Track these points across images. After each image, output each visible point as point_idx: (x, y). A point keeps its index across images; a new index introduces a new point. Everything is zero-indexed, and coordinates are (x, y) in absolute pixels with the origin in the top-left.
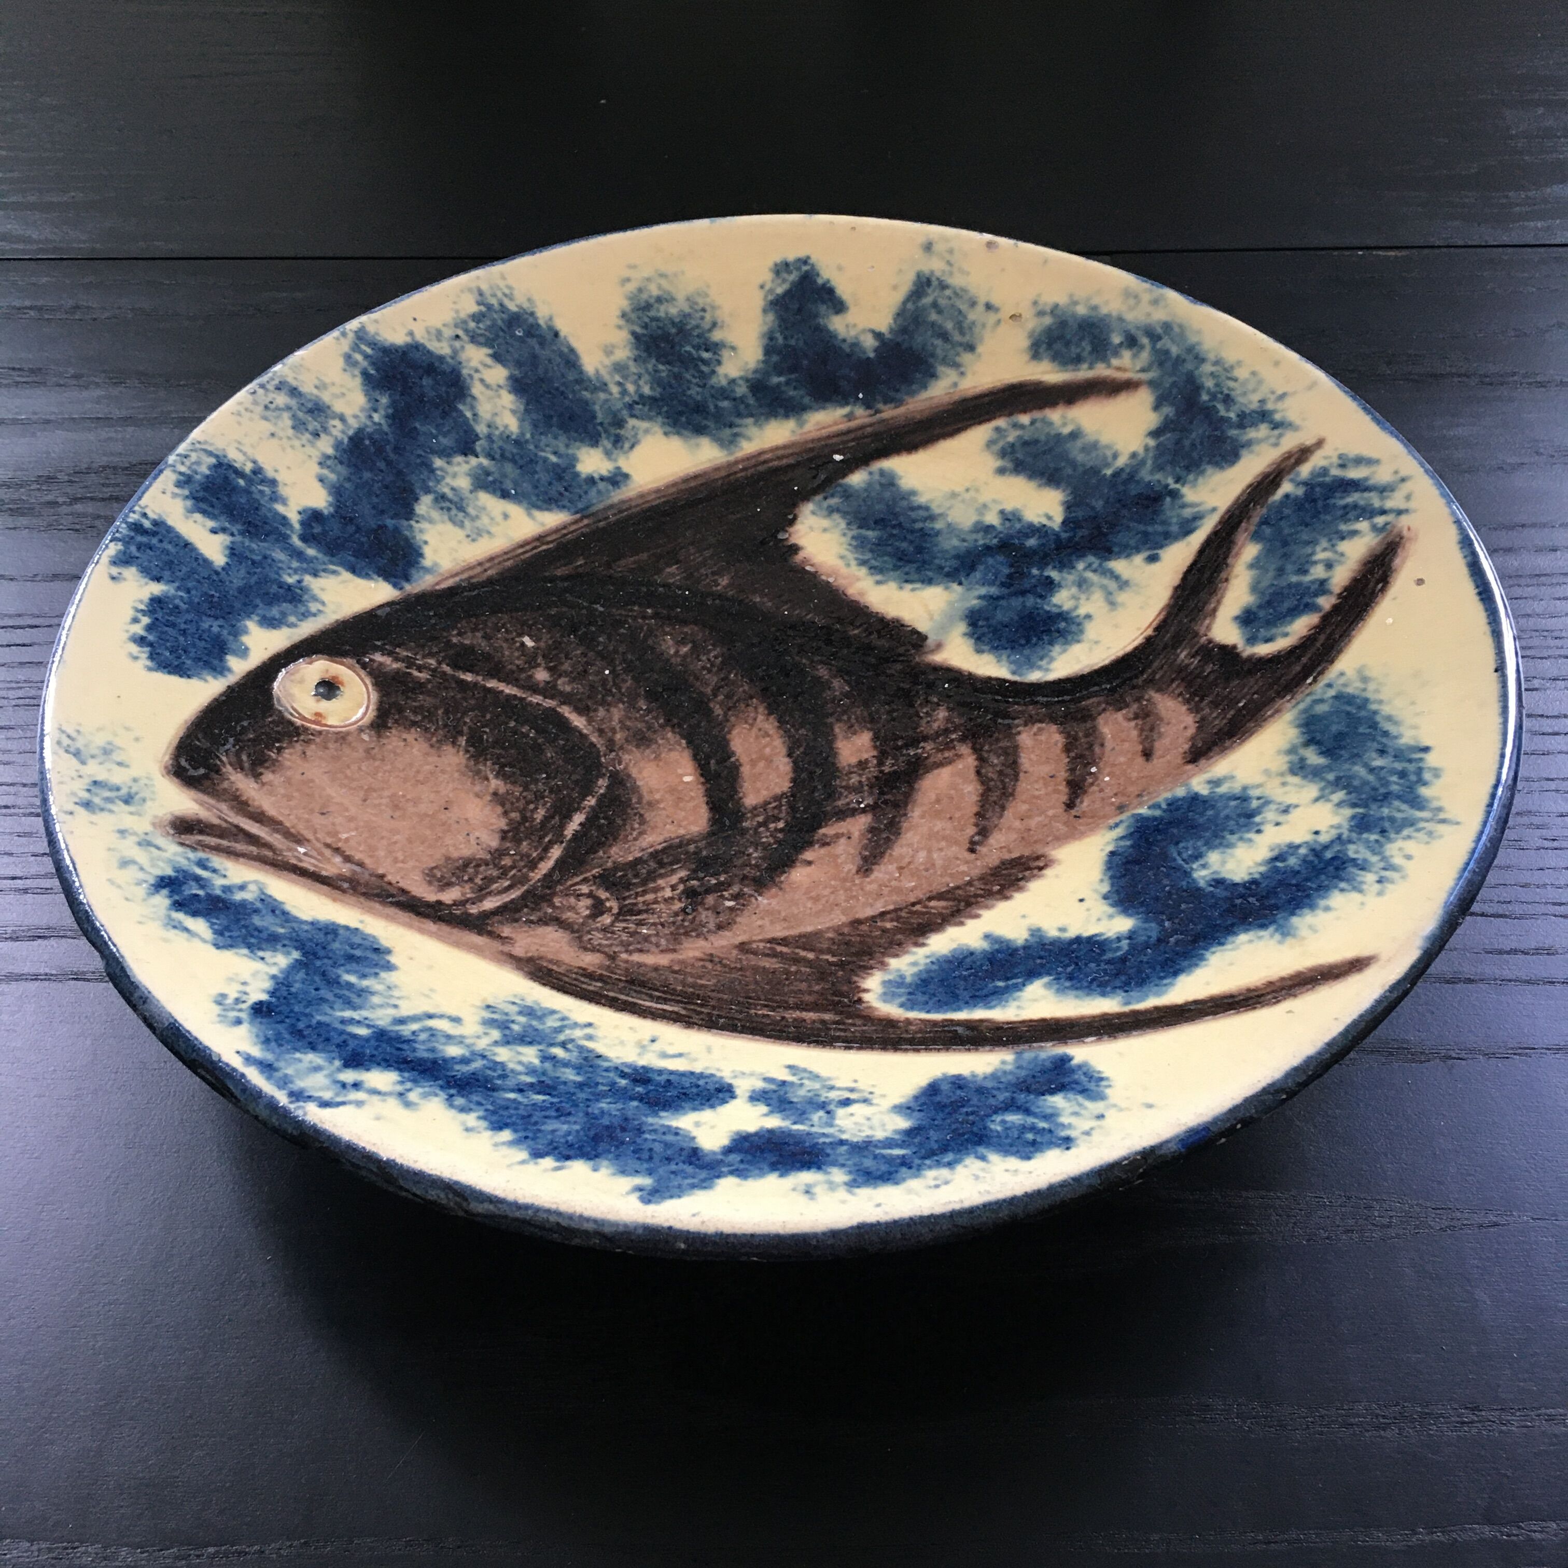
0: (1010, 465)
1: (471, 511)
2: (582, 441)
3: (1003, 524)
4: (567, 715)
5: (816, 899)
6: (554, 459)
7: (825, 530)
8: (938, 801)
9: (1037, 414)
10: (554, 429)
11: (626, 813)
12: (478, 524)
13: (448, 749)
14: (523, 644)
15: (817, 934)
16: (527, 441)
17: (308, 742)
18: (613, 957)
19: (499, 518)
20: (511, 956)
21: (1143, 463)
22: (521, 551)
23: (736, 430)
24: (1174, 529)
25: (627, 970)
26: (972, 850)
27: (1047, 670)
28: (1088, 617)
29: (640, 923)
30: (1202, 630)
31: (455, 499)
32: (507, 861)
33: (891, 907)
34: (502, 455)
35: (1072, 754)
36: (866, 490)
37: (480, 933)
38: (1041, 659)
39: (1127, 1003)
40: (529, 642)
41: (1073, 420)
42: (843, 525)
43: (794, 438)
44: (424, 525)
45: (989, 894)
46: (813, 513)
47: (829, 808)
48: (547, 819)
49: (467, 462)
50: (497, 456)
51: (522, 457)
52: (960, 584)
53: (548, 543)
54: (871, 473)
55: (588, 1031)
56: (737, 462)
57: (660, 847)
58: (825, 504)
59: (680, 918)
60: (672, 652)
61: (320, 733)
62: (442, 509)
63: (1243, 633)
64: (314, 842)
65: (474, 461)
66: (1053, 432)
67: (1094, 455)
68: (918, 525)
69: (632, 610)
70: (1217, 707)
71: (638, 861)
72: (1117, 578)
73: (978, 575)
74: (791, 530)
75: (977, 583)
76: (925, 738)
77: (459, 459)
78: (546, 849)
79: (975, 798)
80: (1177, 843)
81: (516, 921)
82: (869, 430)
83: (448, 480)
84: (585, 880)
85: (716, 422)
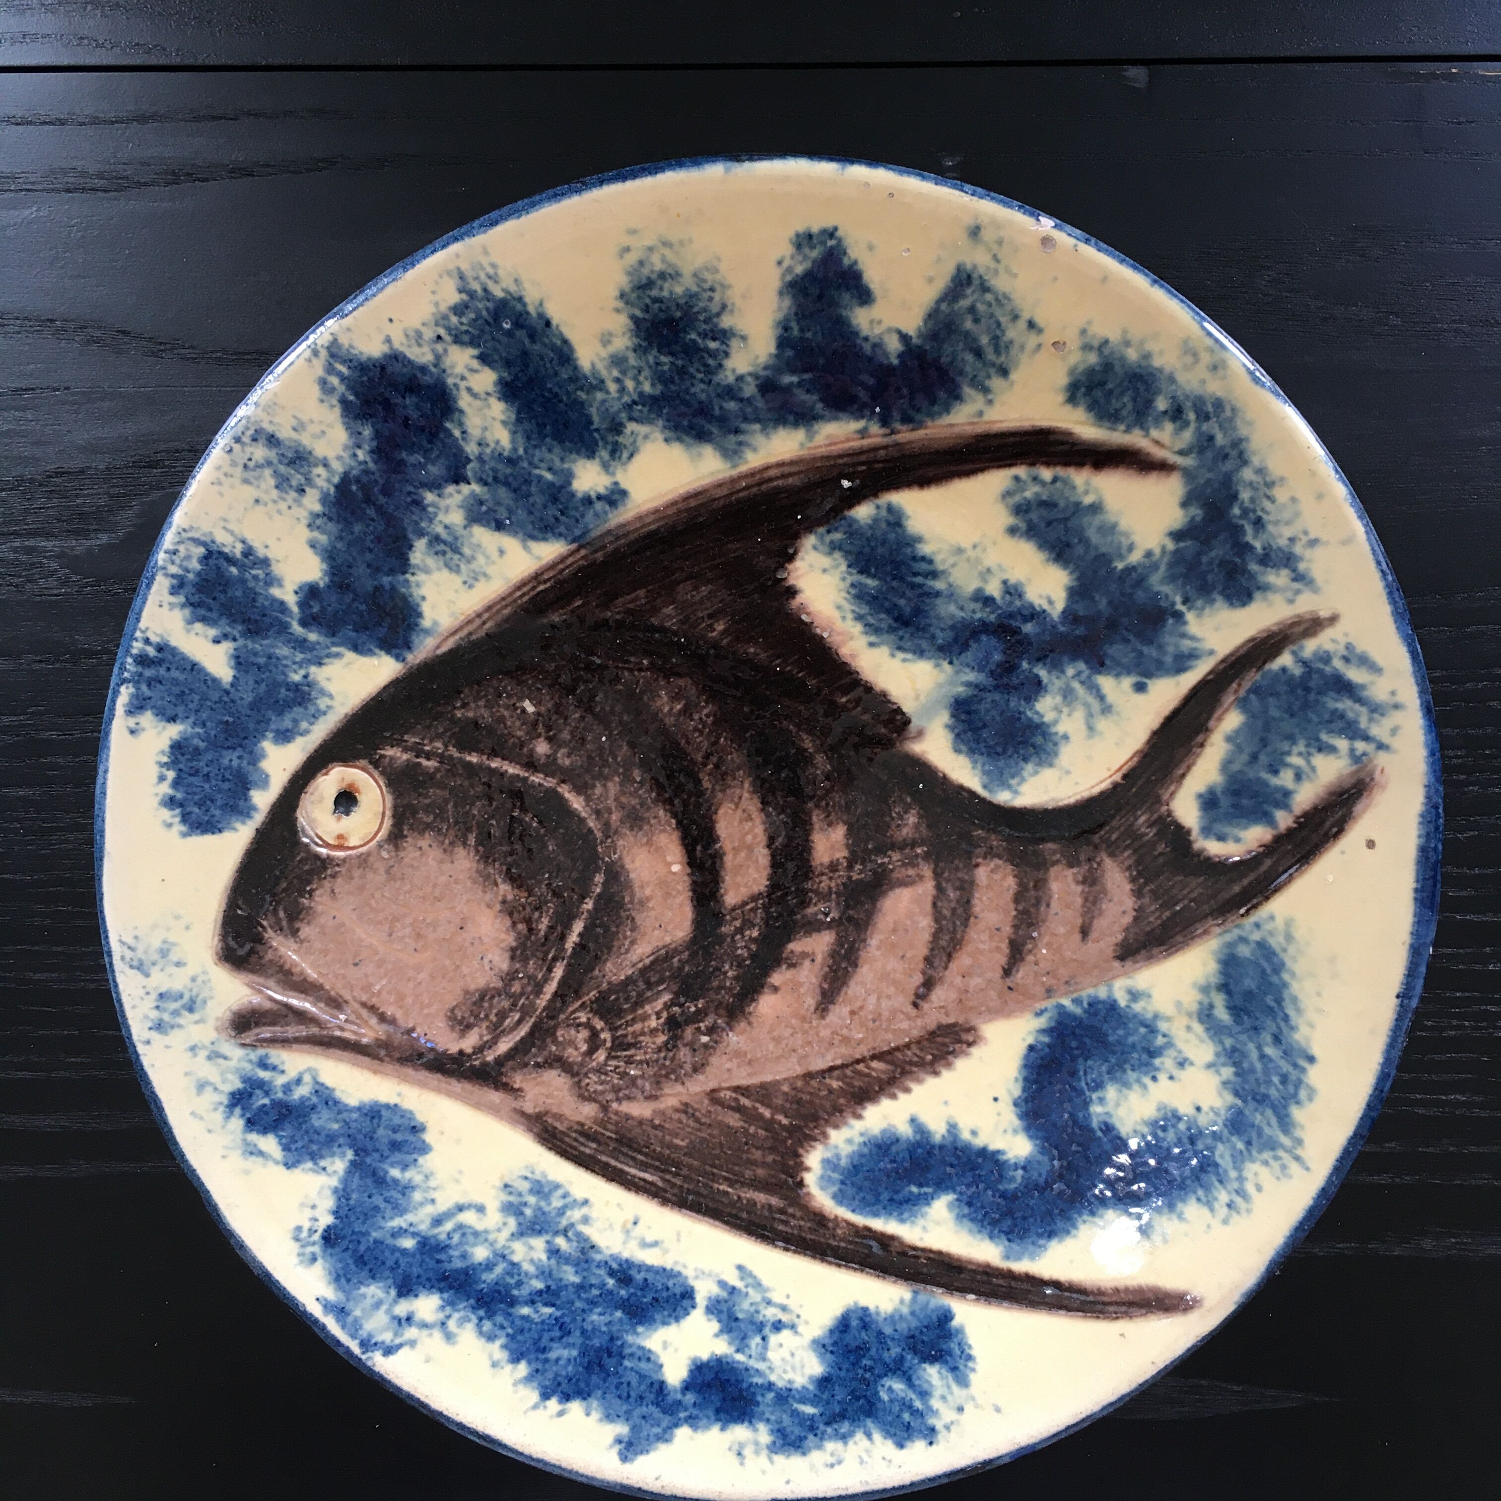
0: (1023, 526)
1: (467, 551)
2: (578, 453)
3: (1003, 598)
4: (567, 795)
5: (777, 1040)
6: (549, 476)
7: (825, 571)
8: (895, 931)
9: (1060, 471)
10: (548, 440)
11: (619, 917)
12: (474, 566)
13: (460, 852)
14: (524, 711)
15: (777, 1083)
16: (520, 458)
17: (334, 876)
18: (605, 1108)
19: (495, 554)
20: (523, 1114)
21: (1155, 567)
22: (518, 594)
23: (741, 438)
24: (1168, 659)
25: (617, 1123)
26: (915, 1005)
27: (1016, 792)
28: (1066, 737)
29: (629, 1061)
30: (1165, 797)
31: (449, 539)
32: (516, 987)
33: (839, 1062)
34: (495, 479)
35: (1020, 908)
36: (871, 527)
37: (497, 1089)
38: (1013, 777)
39: (1007, 1257)
40: (530, 708)
41: (1096, 490)
42: (844, 567)
43: (804, 453)
44: (421, 577)
45: (922, 1064)
46: (815, 548)
47: (799, 917)
48: (551, 928)
49: (459, 492)
50: (490, 480)
51: (515, 478)
52: (951, 663)
53: (545, 582)
54: (878, 507)
55: (585, 1210)
56: (741, 477)
57: (647, 961)
58: (828, 538)
59: (662, 1055)
60: (666, 709)
61: (344, 860)
62: (437, 553)
63: (1202, 818)
64: (352, 1002)
65: (465, 489)
66: (1073, 499)
67: (1109, 539)
68: (919, 580)
69: (628, 662)
70: (1157, 899)
71: (629, 981)
72: (1101, 698)
73: (968, 656)
74: (790, 567)
75: (968, 665)
76: (893, 847)
77: (451, 489)
78: (550, 970)
79: (926, 936)
80: (1086, 1060)
81: (526, 1065)
82: (882, 453)
83: (441, 517)
84: (583, 1006)
85: (721, 428)
